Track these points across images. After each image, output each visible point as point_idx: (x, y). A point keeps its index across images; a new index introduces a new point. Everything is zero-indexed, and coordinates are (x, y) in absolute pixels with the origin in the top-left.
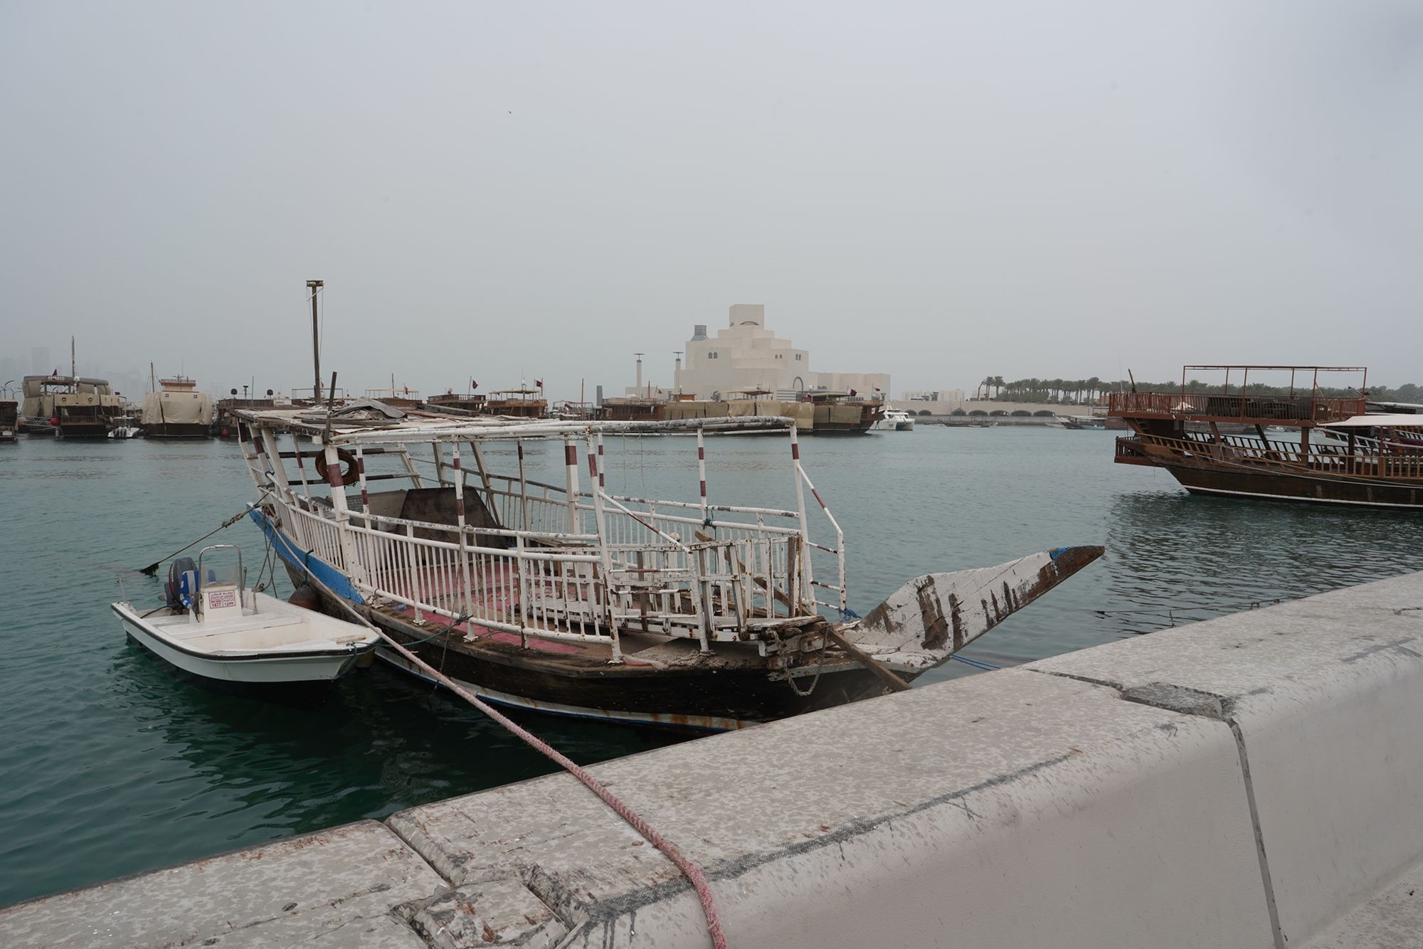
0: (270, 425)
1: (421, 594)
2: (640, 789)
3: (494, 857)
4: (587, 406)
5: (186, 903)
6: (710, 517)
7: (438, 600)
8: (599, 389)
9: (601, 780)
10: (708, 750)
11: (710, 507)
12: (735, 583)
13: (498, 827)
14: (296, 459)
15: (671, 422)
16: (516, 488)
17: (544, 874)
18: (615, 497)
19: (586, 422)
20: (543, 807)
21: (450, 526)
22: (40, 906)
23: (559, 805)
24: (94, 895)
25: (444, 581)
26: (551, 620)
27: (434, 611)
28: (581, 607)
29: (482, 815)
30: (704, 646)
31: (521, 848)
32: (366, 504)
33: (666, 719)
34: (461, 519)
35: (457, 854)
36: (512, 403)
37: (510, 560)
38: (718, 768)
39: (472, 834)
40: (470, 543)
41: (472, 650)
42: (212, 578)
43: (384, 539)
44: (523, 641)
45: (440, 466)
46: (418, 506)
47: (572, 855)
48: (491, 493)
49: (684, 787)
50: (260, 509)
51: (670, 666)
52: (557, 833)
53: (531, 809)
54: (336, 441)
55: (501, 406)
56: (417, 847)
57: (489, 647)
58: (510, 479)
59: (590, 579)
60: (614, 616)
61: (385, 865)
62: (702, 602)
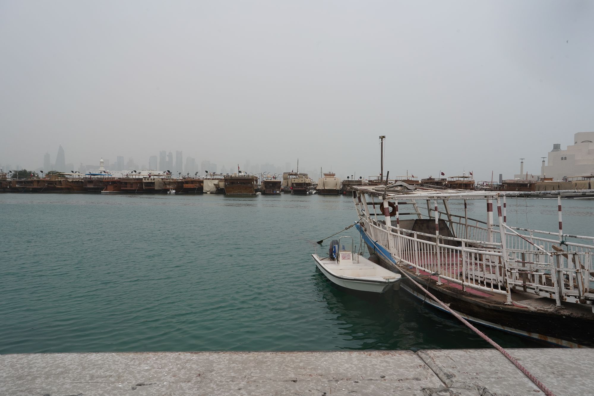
0: (364, 192)
1: (419, 263)
2: (536, 365)
3: (464, 379)
4: (494, 183)
5: (347, 366)
6: (564, 240)
7: (426, 266)
8: (501, 176)
9: (515, 357)
10: (573, 355)
11: (564, 235)
12: (578, 274)
13: (466, 366)
14: (373, 205)
15: (542, 192)
16: (463, 221)
17: (489, 393)
18: (512, 227)
19: (497, 192)
20: (486, 362)
21: (432, 235)
22: (302, 354)
23: (493, 363)
24: (317, 354)
25: (429, 258)
26: (477, 281)
27: (424, 270)
28: (492, 276)
29: (458, 360)
30: (558, 303)
31: (477, 378)
32: (398, 224)
33: (535, 336)
34: (437, 232)
35: (448, 373)
36: (458, 182)
37: (458, 252)
38: (580, 365)
39: (454, 367)
40: (441, 243)
41: (440, 289)
42: (344, 248)
43: (405, 238)
44: (463, 288)
45: (430, 210)
46: (419, 226)
47: (503, 388)
48: (451, 223)
49: (560, 370)
50: (359, 224)
51: (538, 310)
52: (494, 376)
53: (480, 362)
54: (388, 198)
55: (453, 183)
56: (430, 366)
57: (448, 288)
58: (460, 217)
59: (497, 264)
60: (508, 282)
61: (418, 370)
62: (558, 282)
